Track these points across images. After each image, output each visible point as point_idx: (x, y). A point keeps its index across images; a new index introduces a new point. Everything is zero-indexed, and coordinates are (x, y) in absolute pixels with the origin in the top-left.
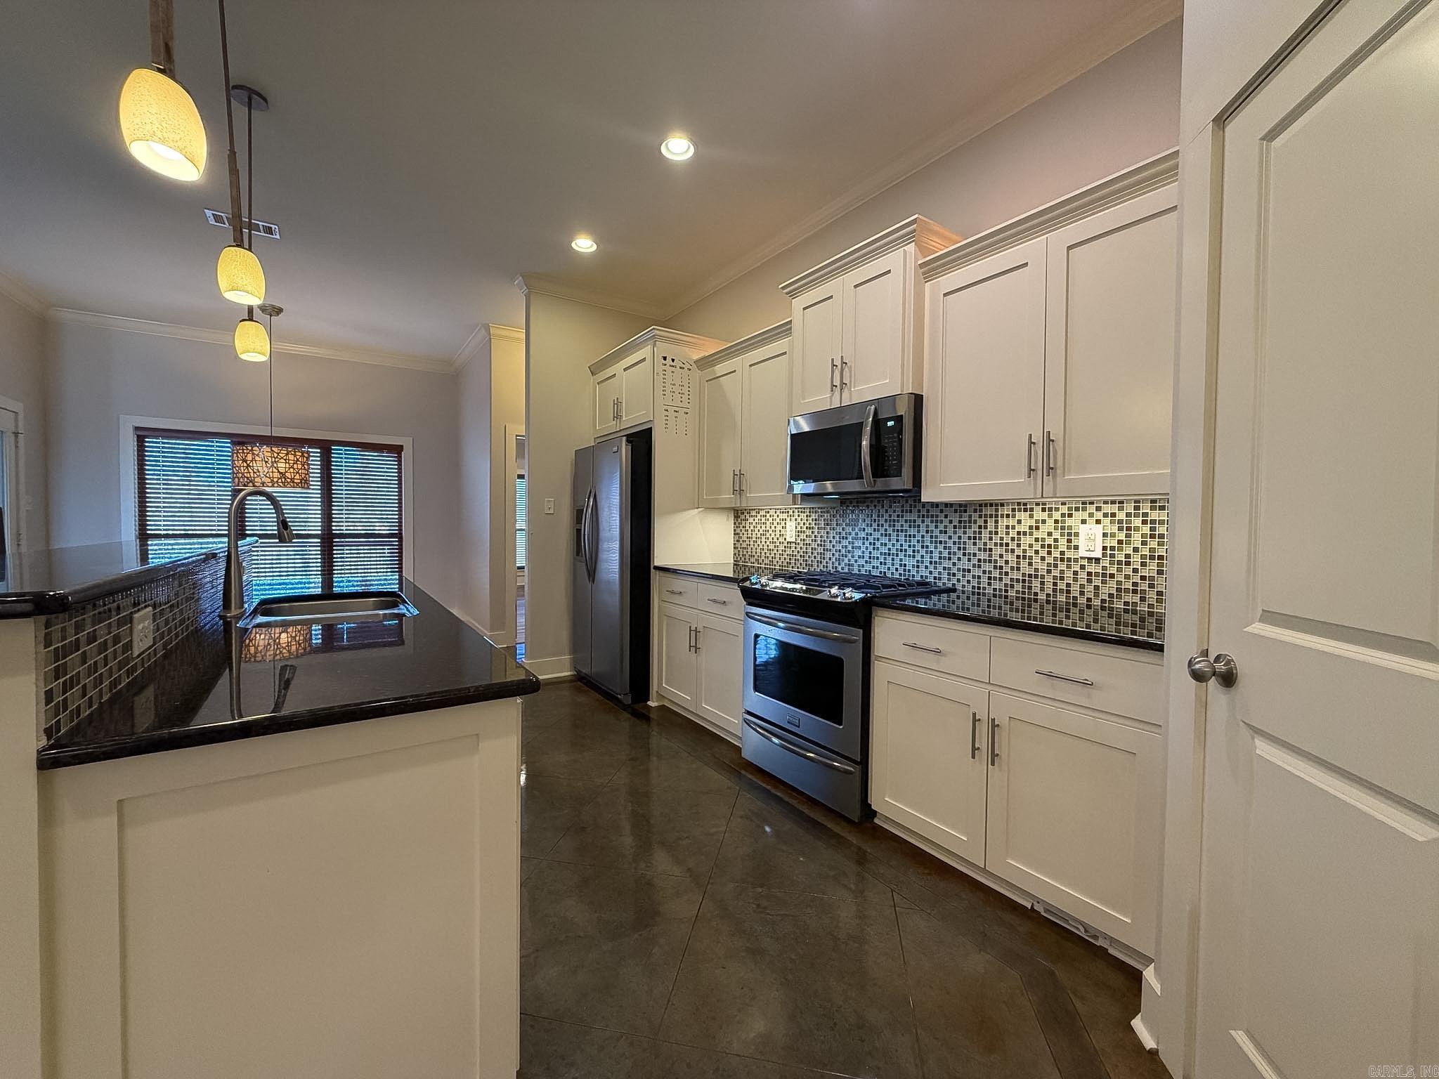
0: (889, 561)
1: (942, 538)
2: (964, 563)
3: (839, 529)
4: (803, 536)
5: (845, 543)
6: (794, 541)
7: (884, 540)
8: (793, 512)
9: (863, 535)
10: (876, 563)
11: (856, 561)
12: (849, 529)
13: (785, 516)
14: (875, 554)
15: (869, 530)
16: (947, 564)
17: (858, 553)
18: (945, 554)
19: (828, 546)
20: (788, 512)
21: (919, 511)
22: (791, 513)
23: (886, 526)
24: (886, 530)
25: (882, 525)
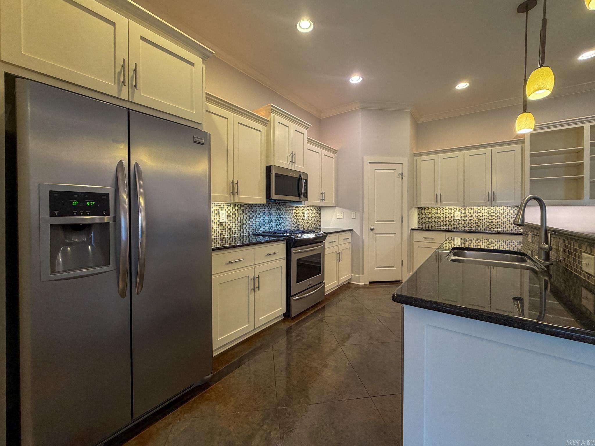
0: (268, 225)
1: (282, 216)
2: (287, 223)
3: (249, 214)
4: (230, 218)
5: (252, 220)
6: (225, 221)
7: (267, 218)
8: (224, 205)
9: (259, 216)
10: (264, 227)
11: (257, 227)
12: (253, 214)
13: (218, 208)
14: (264, 223)
15: (261, 214)
16: (283, 224)
17: (257, 224)
18: (283, 221)
19: (244, 222)
20: (220, 206)
21: (276, 207)
22: (222, 206)
23: (267, 212)
24: (267, 214)
25: (266, 212)
